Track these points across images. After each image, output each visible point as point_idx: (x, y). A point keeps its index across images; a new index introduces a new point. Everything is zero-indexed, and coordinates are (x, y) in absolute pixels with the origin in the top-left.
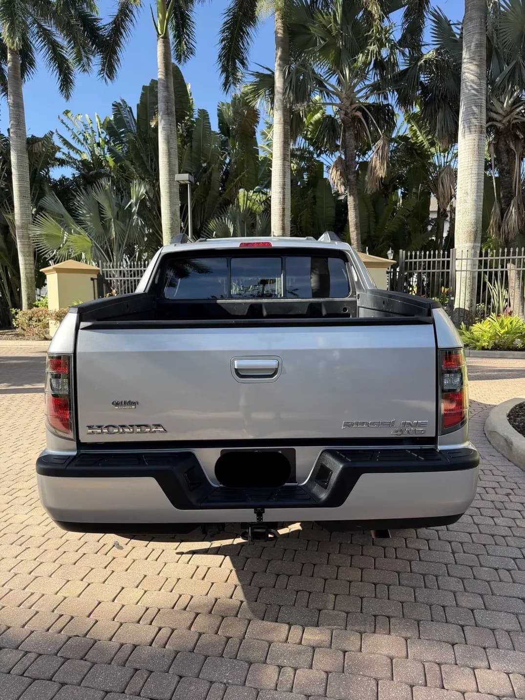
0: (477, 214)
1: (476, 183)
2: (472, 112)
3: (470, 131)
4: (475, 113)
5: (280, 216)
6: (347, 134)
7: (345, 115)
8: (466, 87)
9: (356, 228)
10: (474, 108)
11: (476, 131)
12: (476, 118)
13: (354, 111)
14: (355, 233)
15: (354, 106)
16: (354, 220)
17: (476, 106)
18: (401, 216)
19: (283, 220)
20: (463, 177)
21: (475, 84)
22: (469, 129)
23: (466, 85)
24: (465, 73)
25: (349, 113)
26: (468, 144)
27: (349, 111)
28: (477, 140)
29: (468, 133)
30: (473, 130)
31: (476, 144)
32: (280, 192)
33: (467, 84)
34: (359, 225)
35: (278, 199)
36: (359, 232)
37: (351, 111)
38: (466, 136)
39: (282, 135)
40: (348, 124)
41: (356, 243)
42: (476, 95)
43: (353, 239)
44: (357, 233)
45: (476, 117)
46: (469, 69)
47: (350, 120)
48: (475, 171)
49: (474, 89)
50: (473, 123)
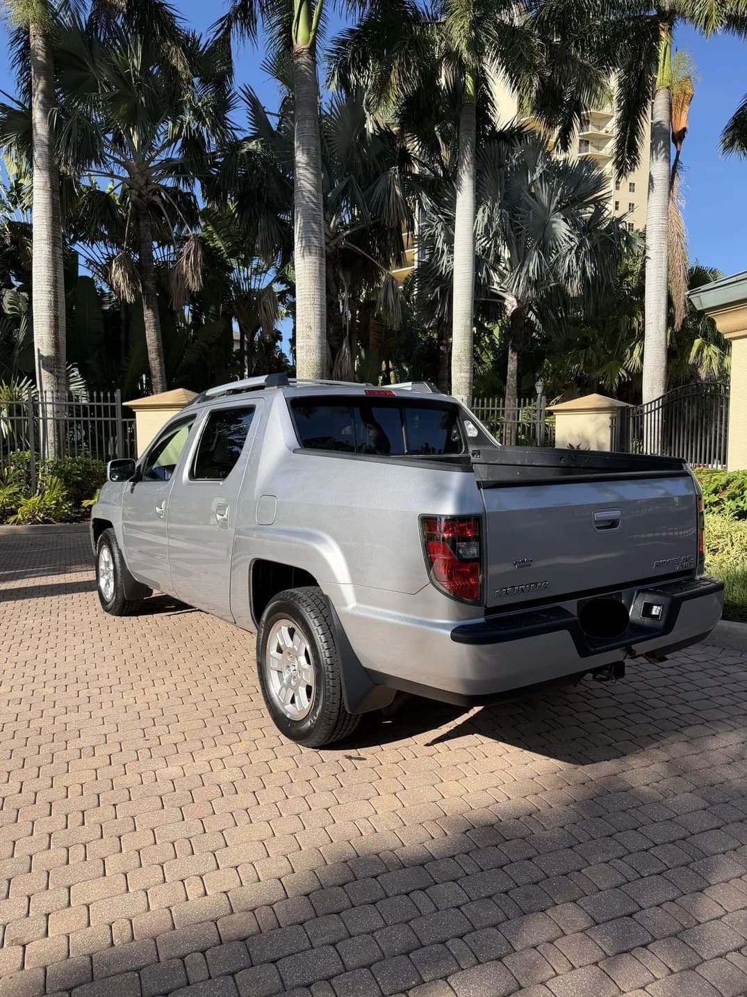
0: (322, 353)
1: (319, 317)
2: (310, 229)
3: (310, 252)
4: (314, 231)
5: (51, 327)
6: (142, 224)
7: (138, 196)
8: (304, 198)
9: (159, 355)
10: (314, 226)
11: (316, 253)
12: (316, 238)
13: (151, 194)
14: (157, 362)
15: (150, 187)
16: (156, 344)
17: (315, 223)
18: (203, 344)
19: (56, 334)
20: (304, 306)
21: (313, 195)
22: (309, 249)
23: (302, 195)
24: (300, 179)
25: (144, 196)
26: (308, 268)
27: (144, 192)
28: (317, 265)
29: (308, 254)
30: (314, 251)
31: (317, 268)
32: (50, 292)
33: (304, 193)
34: (162, 350)
35: (46, 302)
36: (163, 360)
37: (147, 194)
38: (306, 257)
39: (49, 207)
40: (142, 210)
41: (159, 375)
42: (314, 210)
43: (155, 370)
44: (160, 361)
45: (317, 236)
46: (305, 176)
47: (146, 205)
48: (317, 302)
49: (313, 202)
50: (313, 243)
